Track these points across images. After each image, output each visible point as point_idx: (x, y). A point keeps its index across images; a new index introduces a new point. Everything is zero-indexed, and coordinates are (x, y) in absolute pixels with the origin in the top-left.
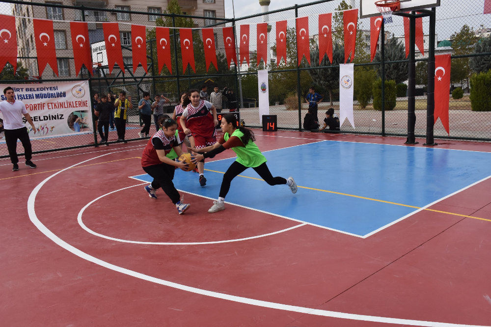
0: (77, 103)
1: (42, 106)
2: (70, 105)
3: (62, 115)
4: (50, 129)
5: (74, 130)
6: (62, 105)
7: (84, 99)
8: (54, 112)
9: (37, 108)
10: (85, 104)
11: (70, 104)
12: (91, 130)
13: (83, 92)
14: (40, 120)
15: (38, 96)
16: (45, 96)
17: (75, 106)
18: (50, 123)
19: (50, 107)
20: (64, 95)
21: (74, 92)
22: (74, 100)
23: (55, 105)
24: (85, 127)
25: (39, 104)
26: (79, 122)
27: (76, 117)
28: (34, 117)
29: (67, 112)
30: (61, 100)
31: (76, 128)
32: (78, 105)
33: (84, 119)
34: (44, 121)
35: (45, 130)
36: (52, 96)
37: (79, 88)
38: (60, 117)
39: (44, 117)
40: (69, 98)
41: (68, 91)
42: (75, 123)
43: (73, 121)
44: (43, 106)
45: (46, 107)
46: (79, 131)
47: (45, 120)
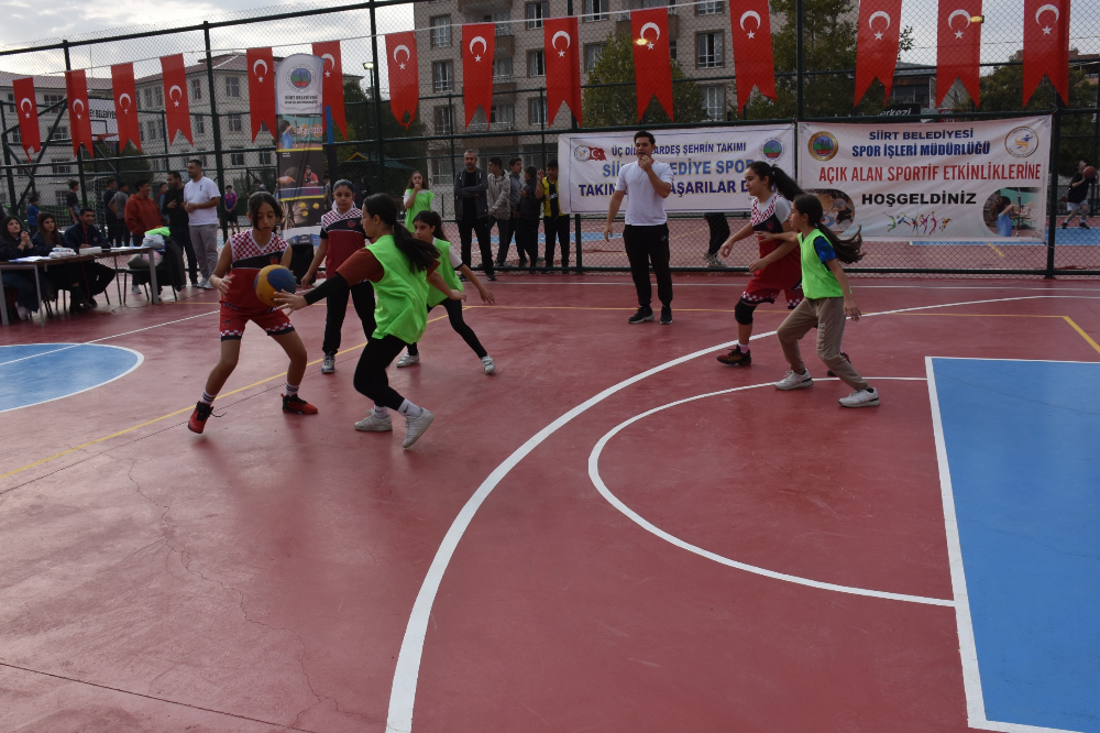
0: (1015, 169)
1: (931, 171)
2: (995, 173)
3: (973, 195)
4: (940, 224)
5: (996, 232)
6: (975, 172)
7: (1032, 161)
8: (956, 186)
9: (921, 175)
10: (1032, 172)
11: (996, 171)
12: (1039, 237)
13: (1032, 144)
14: (923, 202)
15: (925, 150)
16: (941, 150)
17: (1006, 174)
18: (944, 211)
19: (950, 175)
20: (984, 148)
21: (1011, 142)
22: (1008, 160)
23: (960, 172)
24: (1023, 228)
25: (924, 168)
26: (1012, 214)
27: (1006, 201)
28: (911, 195)
29: (985, 190)
30: (978, 160)
31: (1003, 228)
32: (1014, 175)
33: (1026, 208)
34: (930, 206)
35: (930, 224)
36: (957, 150)
37: (1024, 134)
38: (967, 198)
39: (932, 195)
40: (997, 156)
41: (997, 140)
42: (1000, 215)
43: (999, 210)
44: (935, 173)
45: (939, 176)
46: (1009, 235)
47: (932, 202)
